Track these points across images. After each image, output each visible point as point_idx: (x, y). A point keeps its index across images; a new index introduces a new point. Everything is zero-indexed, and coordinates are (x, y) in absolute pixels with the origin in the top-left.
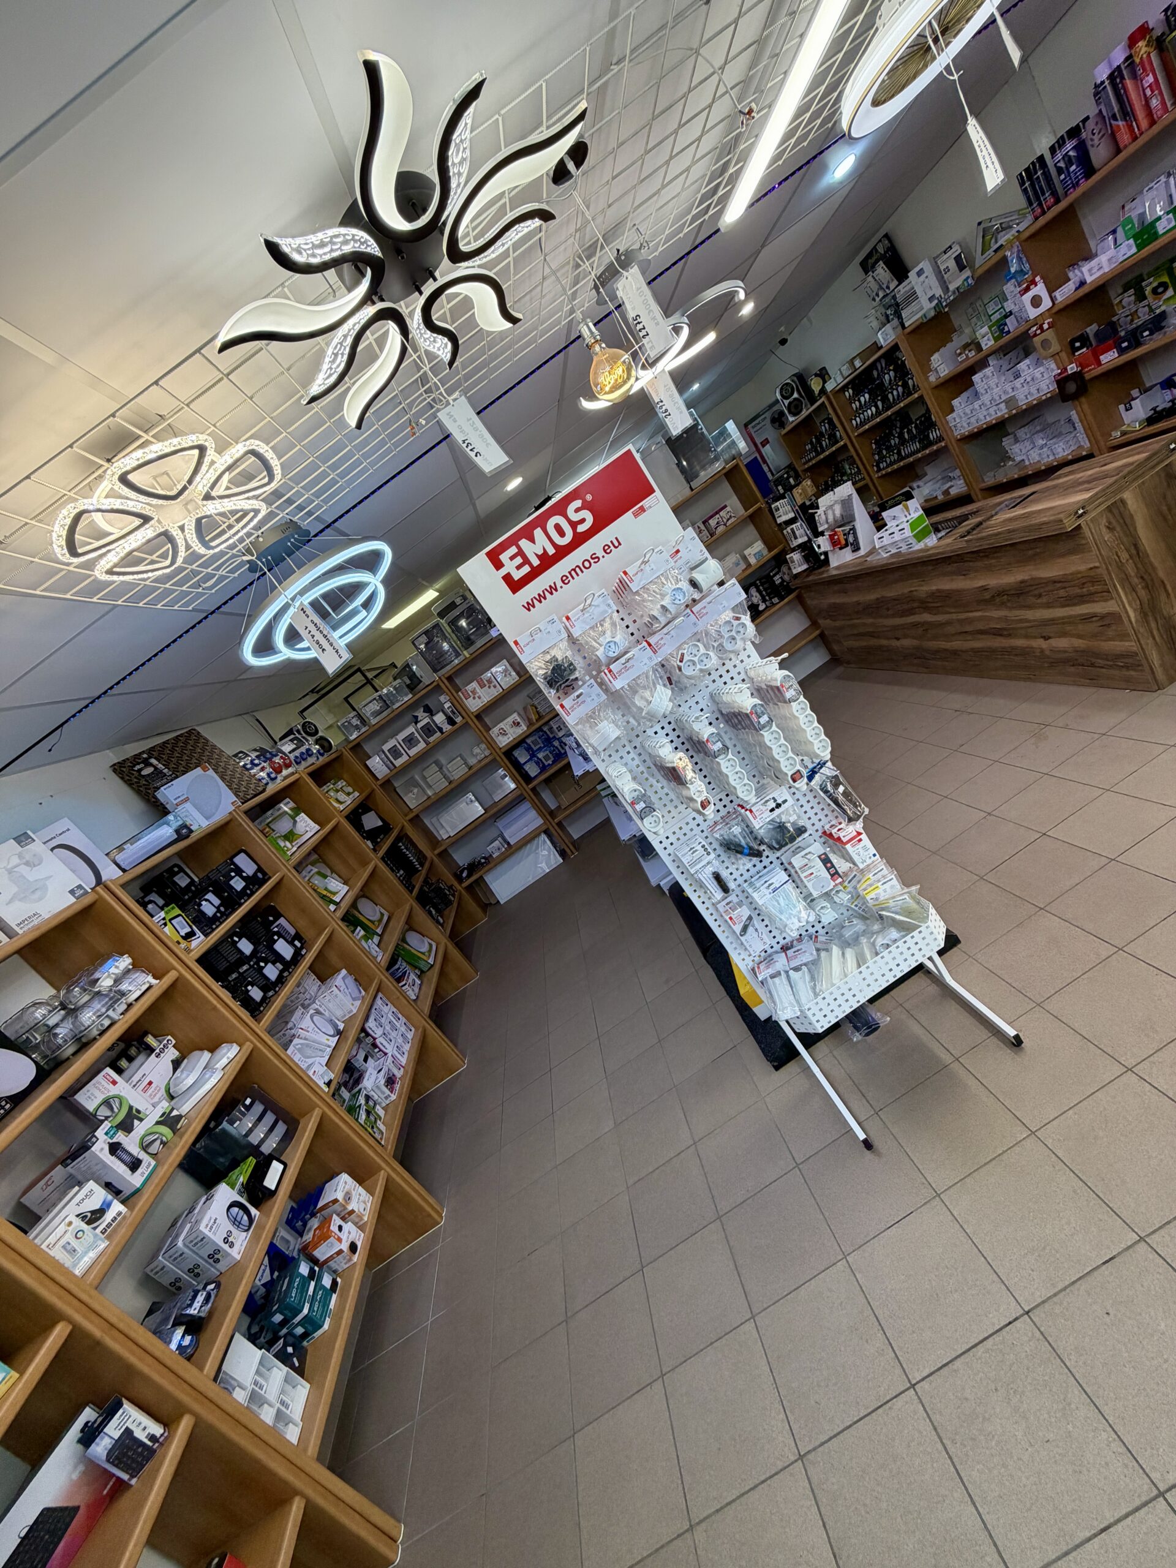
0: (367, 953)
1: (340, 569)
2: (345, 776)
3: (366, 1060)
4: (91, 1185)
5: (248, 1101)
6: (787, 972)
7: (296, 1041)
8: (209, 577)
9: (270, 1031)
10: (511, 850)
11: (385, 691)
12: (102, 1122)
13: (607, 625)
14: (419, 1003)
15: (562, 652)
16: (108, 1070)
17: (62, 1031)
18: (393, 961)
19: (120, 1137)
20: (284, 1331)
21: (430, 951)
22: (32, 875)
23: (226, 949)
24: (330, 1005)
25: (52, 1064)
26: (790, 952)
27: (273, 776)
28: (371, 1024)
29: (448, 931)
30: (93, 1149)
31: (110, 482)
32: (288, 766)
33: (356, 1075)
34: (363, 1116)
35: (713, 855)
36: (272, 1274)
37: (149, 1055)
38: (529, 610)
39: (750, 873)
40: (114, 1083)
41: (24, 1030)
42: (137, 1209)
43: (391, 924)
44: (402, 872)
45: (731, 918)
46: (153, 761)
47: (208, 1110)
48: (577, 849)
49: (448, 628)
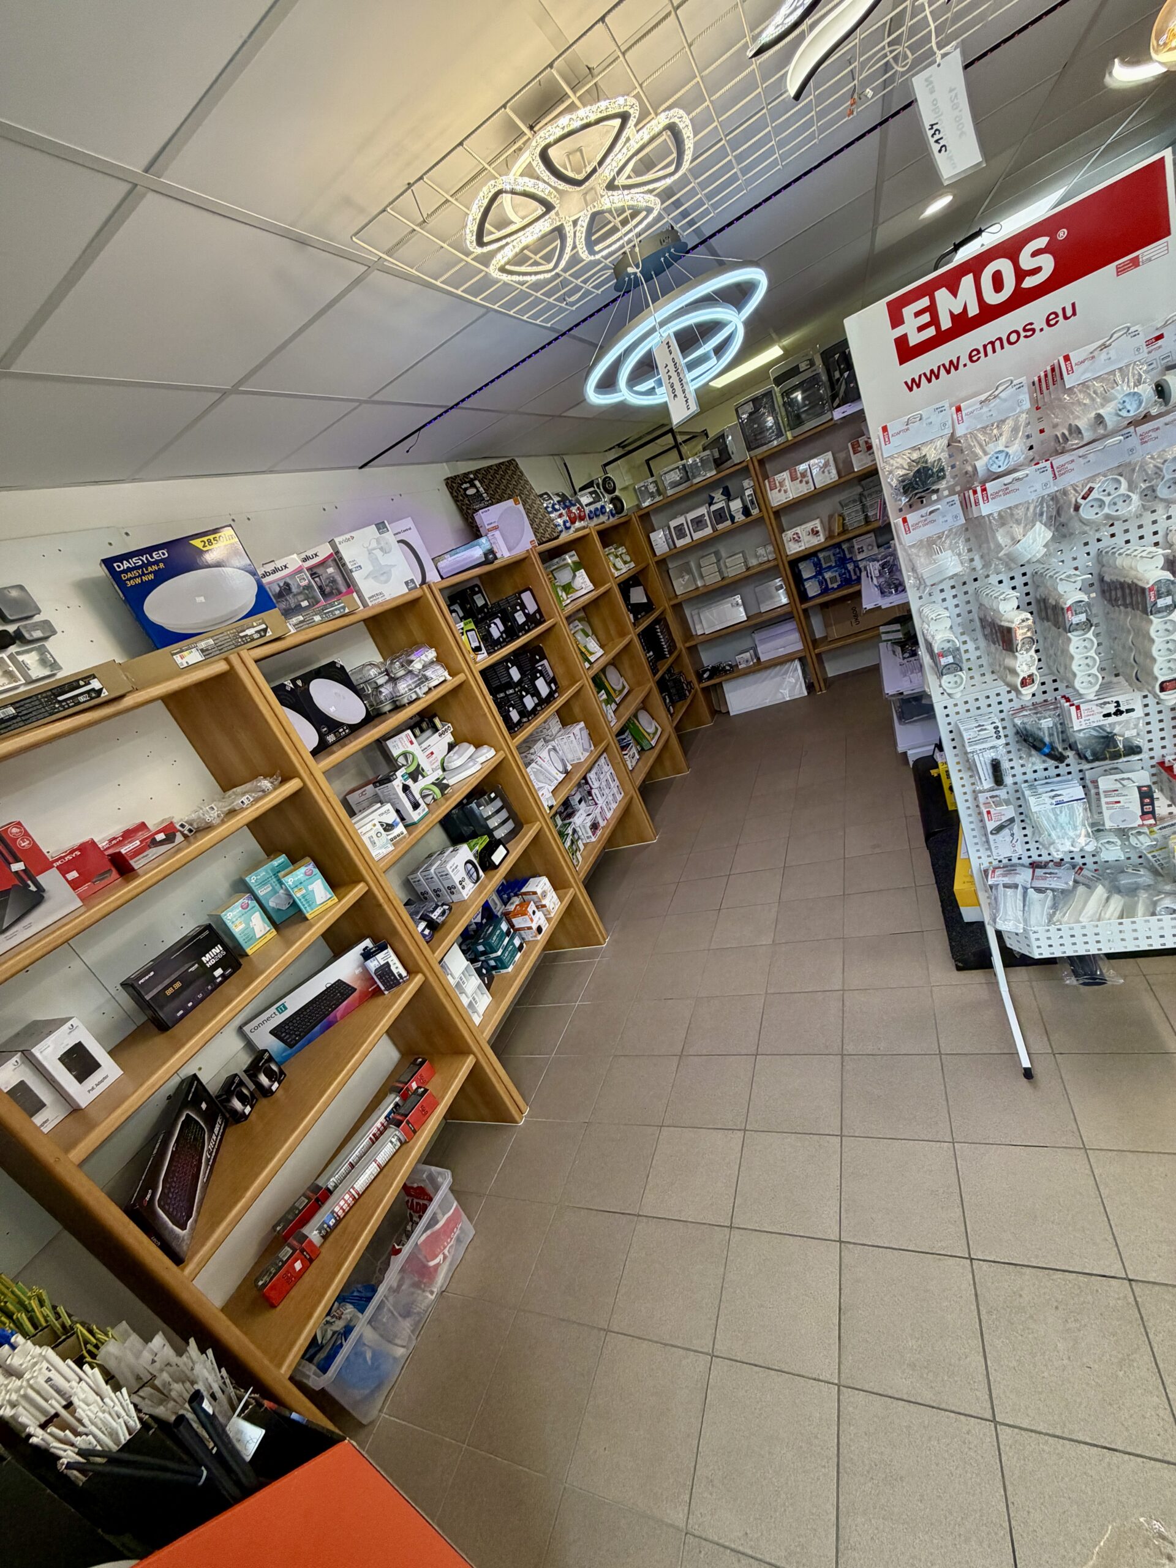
0: (605, 716)
1: (707, 300)
2: (627, 544)
3: (580, 802)
4: (388, 806)
5: (493, 795)
6: (1025, 889)
7: (533, 765)
8: (577, 289)
9: (518, 748)
10: (759, 667)
11: (690, 461)
12: (400, 767)
13: (1006, 428)
14: (634, 774)
15: (935, 453)
16: (409, 732)
17: (386, 691)
18: (621, 732)
19: (410, 782)
20: (483, 958)
21: (655, 734)
22: (384, 560)
23: (501, 670)
24: (565, 747)
25: (375, 713)
26: (1039, 872)
27: (568, 525)
28: (592, 776)
29: (675, 723)
30: (394, 783)
31: (529, 157)
32: (582, 519)
33: (570, 810)
34: (568, 843)
35: (1003, 741)
36: (482, 919)
37: (434, 733)
38: (911, 389)
39: (1036, 775)
40: (412, 743)
41: (362, 681)
42: (414, 834)
43: (629, 698)
44: (651, 653)
45: (989, 812)
46: (477, 483)
47: (466, 790)
48: (827, 688)
49: (780, 399)
